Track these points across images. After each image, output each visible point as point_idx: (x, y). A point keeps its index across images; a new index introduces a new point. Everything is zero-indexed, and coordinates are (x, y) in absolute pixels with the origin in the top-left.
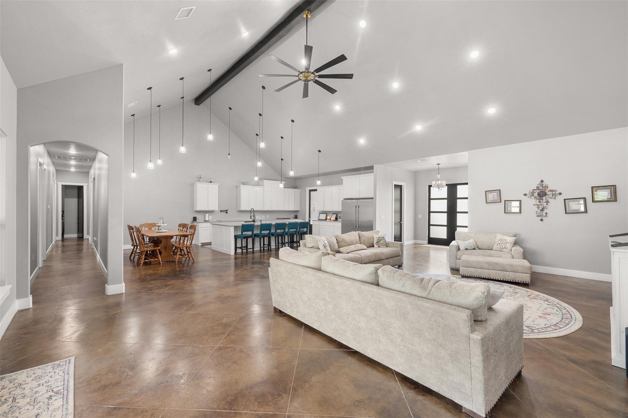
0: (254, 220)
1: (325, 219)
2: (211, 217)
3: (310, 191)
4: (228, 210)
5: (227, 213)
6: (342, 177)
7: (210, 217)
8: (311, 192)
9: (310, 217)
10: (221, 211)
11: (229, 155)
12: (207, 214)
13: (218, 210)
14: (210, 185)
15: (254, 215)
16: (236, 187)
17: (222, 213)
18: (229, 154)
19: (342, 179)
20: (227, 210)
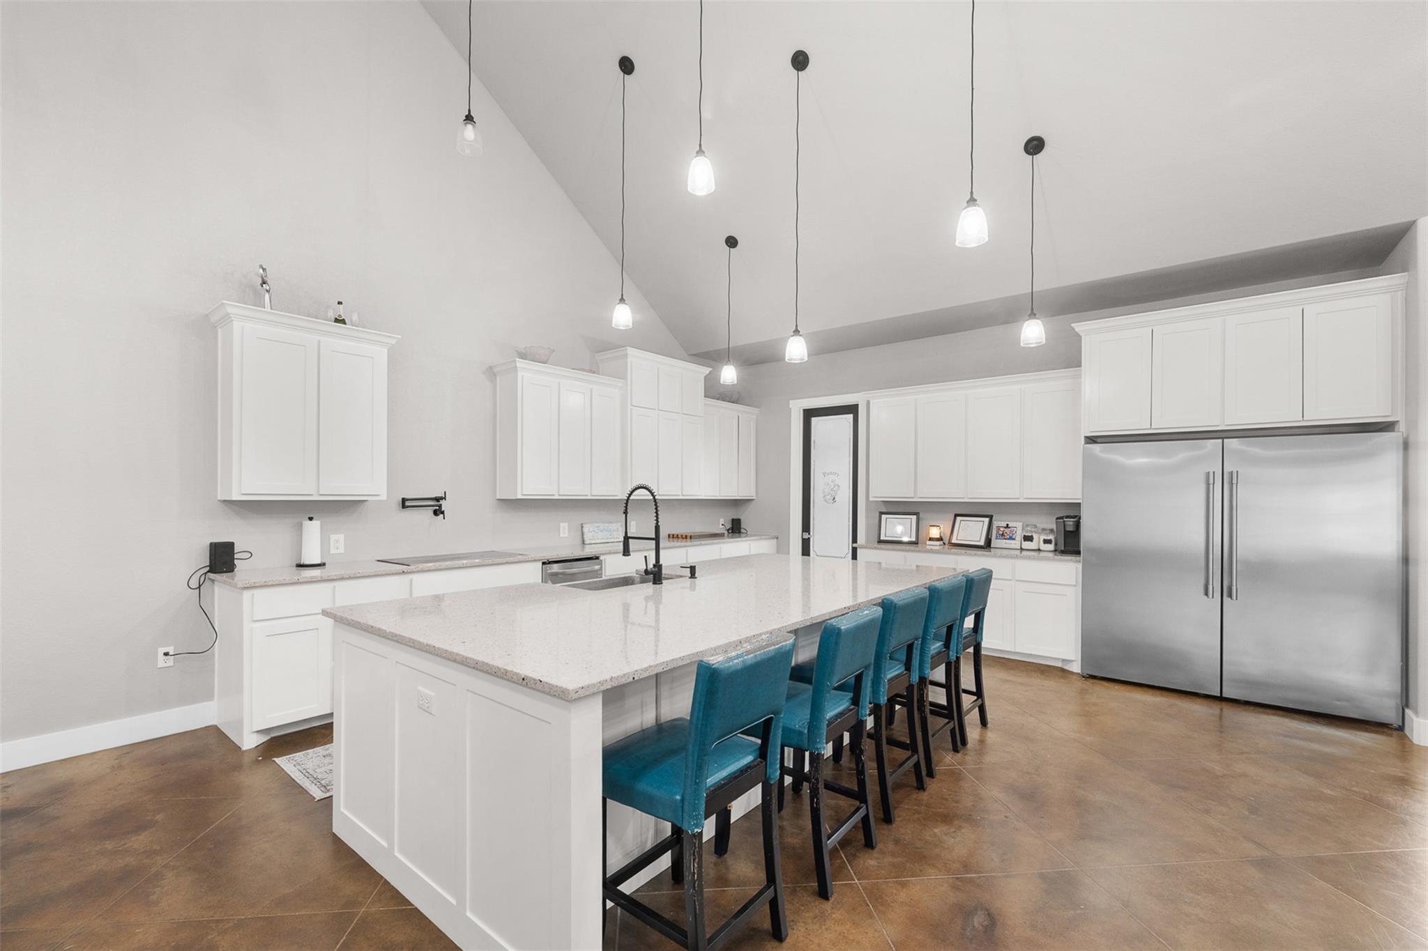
0: (658, 565)
1: (982, 543)
2: (338, 543)
3: (809, 414)
4: (442, 498)
5: (438, 512)
6: (1079, 327)
7: (333, 537)
8: (814, 419)
9: (806, 527)
10: (404, 500)
11: (470, 127)
12: (316, 524)
13: (384, 497)
14: (337, 342)
15: (657, 528)
16: (491, 373)
17: (408, 513)
18: (469, 118)
19: (1078, 337)
20: (438, 499)
